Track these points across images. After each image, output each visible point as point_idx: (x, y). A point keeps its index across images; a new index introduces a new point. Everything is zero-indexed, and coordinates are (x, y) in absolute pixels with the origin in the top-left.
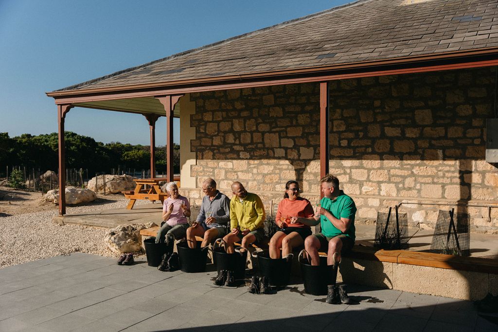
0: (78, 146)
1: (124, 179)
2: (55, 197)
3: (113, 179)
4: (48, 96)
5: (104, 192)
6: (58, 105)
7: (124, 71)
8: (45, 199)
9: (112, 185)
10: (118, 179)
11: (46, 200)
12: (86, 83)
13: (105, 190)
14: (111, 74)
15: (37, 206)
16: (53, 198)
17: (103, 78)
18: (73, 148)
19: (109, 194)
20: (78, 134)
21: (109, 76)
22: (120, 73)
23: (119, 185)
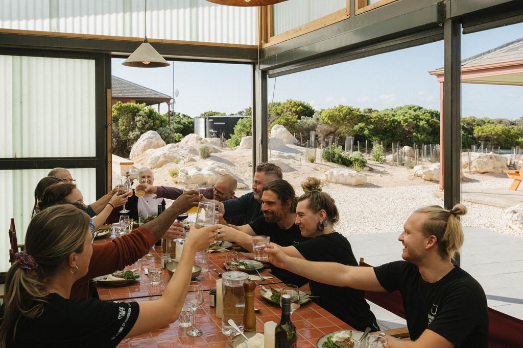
0: (428, 121)
1: (491, 158)
2: (424, 173)
3: (479, 157)
4: (431, 74)
5: (469, 171)
6: (440, 82)
7: (512, 43)
8: (413, 174)
9: (479, 164)
10: (484, 157)
11: (415, 175)
12: (470, 59)
13: (470, 169)
14: (497, 47)
15: (407, 180)
16: (422, 173)
17: (489, 52)
18: (422, 123)
19: (474, 173)
20: (424, 107)
21: (495, 50)
22: (508, 44)
23: (486, 163)
